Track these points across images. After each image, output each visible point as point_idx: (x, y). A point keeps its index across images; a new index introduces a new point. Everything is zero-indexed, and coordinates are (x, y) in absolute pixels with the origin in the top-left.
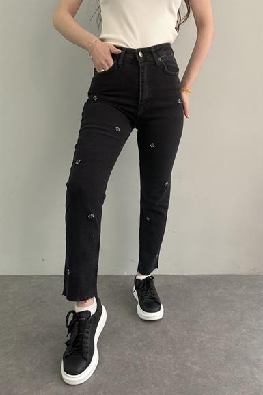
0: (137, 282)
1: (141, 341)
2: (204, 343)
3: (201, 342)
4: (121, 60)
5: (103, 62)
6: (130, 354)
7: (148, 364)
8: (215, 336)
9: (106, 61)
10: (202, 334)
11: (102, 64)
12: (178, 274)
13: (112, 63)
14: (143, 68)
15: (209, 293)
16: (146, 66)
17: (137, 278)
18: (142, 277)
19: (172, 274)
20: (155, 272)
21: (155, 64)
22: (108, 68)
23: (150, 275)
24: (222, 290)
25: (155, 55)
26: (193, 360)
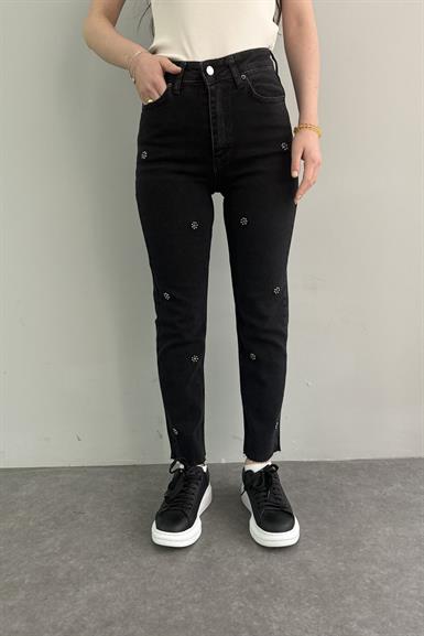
0: (248, 475)
1: (259, 581)
2: (379, 583)
3: (373, 582)
4: (178, 82)
5: (149, 86)
6: (240, 608)
7: (275, 627)
8: (397, 571)
9: (155, 85)
10: (374, 567)
11: (149, 91)
12: (316, 460)
13: (163, 87)
14: (213, 94)
15: (376, 492)
16: (219, 91)
17: (248, 468)
18: (257, 467)
19: (305, 460)
20: (276, 458)
21: (236, 86)
22: (158, 97)
23: (269, 463)
24: (399, 486)
25: (234, 69)
26: (360, 617)
